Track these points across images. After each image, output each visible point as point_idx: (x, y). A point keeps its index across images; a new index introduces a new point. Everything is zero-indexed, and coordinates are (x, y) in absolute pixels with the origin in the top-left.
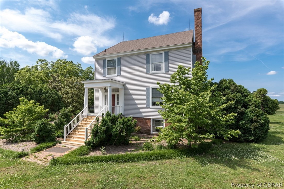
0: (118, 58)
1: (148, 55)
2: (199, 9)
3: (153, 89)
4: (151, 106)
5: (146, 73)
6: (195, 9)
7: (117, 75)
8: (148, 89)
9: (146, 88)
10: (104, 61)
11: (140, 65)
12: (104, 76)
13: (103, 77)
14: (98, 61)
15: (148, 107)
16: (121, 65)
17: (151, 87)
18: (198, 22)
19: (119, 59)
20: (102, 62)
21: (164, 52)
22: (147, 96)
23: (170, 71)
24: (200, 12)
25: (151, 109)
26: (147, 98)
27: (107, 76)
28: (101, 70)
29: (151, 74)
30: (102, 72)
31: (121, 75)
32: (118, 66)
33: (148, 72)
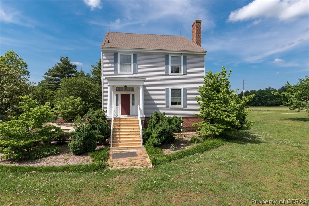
0: (133, 54)
1: (167, 56)
2: (200, 21)
3: (172, 89)
4: (170, 106)
5: (165, 74)
6: (196, 20)
7: (132, 72)
8: (167, 89)
9: (165, 89)
10: (116, 54)
11: (159, 65)
12: (115, 72)
13: (114, 74)
14: (105, 53)
15: (167, 107)
16: (137, 63)
17: (170, 87)
18: (198, 33)
19: (135, 55)
20: (112, 56)
21: (182, 56)
22: (166, 96)
23: (187, 74)
24: (200, 24)
25: (170, 109)
26: (166, 98)
27: (119, 72)
28: (110, 64)
29: (170, 75)
30: (112, 67)
31: (138, 73)
32: (134, 62)
33: (167, 73)
